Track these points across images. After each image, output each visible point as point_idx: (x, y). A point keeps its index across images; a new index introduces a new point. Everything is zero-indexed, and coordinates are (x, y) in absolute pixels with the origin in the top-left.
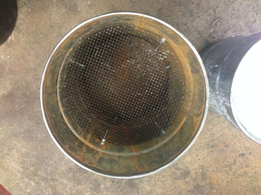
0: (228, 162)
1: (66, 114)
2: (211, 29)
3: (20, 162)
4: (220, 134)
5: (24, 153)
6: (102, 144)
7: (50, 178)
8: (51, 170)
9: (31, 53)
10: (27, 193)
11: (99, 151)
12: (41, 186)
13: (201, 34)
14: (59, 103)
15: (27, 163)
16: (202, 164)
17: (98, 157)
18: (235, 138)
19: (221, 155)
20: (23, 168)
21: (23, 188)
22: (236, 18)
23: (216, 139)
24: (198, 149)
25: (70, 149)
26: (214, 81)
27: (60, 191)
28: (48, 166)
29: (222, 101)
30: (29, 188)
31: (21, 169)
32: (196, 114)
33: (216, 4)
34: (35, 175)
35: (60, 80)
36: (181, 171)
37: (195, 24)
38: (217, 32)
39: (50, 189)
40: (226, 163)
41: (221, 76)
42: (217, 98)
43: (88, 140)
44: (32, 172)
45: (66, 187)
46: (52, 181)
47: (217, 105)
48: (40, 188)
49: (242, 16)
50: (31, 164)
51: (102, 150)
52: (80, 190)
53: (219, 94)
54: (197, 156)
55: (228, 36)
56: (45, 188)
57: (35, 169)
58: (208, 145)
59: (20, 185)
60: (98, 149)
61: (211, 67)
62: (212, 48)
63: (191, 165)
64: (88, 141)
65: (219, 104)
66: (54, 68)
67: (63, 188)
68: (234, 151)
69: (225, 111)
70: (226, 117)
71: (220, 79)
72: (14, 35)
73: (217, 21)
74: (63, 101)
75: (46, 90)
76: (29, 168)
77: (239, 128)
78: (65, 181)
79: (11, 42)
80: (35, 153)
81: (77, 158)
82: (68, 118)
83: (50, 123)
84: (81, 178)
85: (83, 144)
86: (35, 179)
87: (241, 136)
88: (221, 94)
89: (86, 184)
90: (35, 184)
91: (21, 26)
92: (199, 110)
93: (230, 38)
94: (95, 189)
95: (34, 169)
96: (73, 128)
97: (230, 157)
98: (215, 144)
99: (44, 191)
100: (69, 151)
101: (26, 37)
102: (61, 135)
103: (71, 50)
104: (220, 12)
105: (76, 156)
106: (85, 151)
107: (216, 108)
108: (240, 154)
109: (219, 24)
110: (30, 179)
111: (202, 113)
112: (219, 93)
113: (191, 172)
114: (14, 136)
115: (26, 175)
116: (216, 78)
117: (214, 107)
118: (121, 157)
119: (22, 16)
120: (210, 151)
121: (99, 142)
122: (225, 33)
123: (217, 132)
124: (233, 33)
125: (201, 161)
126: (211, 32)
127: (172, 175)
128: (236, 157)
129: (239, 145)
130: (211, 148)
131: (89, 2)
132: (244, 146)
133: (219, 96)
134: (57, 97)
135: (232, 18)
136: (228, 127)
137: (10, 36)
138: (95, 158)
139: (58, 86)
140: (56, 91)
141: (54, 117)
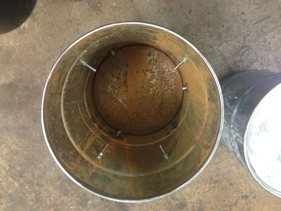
0: (230, 202)
1: (67, 119)
2: (237, 56)
3: (7, 159)
4: (227, 170)
5: (14, 150)
6: (99, 158)
7: (35, 182)
8: (38, 174)
9: (42, 45)
10: (9, 193)
11: (94, 166)
12: (25, 189)
13: (226, 60)
14: (62, 105)
15: (14, 161)
16: (201, 198)
17: (91, 171)
18: (241, 178)
19: (223, 192)
20: (9, 165)
21: (5, 187)
22: (265, 50)
23: (221, 175)
24: (200, 181)
25: (63, 158)
26: (230, 113)
27: (44, 198)
28: (37, 169)
29: (234, 136)
30: (11, 189)
31: (7, 167)
32: (205, 146)
33: (248, 32)
34: (21, 176)
35: (67, 81)
36: (177, 202)
37: (221, 48)
38: (243, 61)
39: (33, 194)
40: (226, 203)
41: (238, 109)
42: (230, 131)
43: (85, 150)
44: (18, 172)
45: (51, 195)
46: (38, 186)
47: (229, 140)
48: (24, 191)
49: (273, 49)
50: (19, 163)
51: (98, 165)
52: (65, 201)
53: (233, 128)
54: (197, 188)
55: (254, 68)
56: (29, 192)
57: (22, 170)
58: (212, 179)
59: (2, 184)
60: (93, 163)
61: (230, 97)
62: (235, 77)
63: (189, 197)
64: (84, 152)
65: (231, 139)
66: (64, 68)
67: (48, 196)
68: (238, 191)
69: (237, 148)
70: (236, 154)
71: (237, 112)
72: (29, 23)
73: (245, 49)
74: (66, 104)
75: (51, 89)
76: (15, 167)
77: (247, 169)
78: (51, 189)
79: (24, 29)
80: (26, 153)
81: (69, 168)
82: (68, 124)
83: (47, 125)
84: (69, 188)
85: (79, 155)
86: (20, 180)
87: (248, 177)
88: (235, 128)
89: (73, 197)
90: (19, 186)
91: (38, 14)
92: (209, 142)
93: (256, 70)
94: (81, 204)
95: (20, 170)
96: (70, 135)
97: (233, 197)
98: (219, 179)
99: (27, 195)
100: (62, 159)
101: (41, 27)
102: (57, 141)
103: (85, 51)
104: (249, 41)
105: (68, 167)
106: (79, 163)
107: (227, 142)
108: (243, 196)
109: (246, 53)
110: (14, 179)
111: (212, 146)
112: (233, 126)
113: (188, 206)
114: (7, 130)
115: (11, 174)
116: (234, 110)
117: (225, 140)
118: (117, 176)
119: (41, 4)
120: (213, 186)
121: (96, 155)
122: (251, 64)
123: (224, 167)
124: (260, 65)
125: (200, 196)
126: (237, 60)
127: (167, 204)
128: (239, 197)
129: (244, 185)
130: (214, 183)
131: (114, 4)
132: (250, 188)
133: (234, 131)
134: (61, 99)
135: (262, 49)
136: (236, 164)
137: (24, 23)
138: (89, 173)
139: (64, 87)
140: (61, 92)
141: (53, 120)
